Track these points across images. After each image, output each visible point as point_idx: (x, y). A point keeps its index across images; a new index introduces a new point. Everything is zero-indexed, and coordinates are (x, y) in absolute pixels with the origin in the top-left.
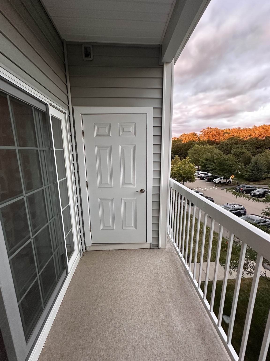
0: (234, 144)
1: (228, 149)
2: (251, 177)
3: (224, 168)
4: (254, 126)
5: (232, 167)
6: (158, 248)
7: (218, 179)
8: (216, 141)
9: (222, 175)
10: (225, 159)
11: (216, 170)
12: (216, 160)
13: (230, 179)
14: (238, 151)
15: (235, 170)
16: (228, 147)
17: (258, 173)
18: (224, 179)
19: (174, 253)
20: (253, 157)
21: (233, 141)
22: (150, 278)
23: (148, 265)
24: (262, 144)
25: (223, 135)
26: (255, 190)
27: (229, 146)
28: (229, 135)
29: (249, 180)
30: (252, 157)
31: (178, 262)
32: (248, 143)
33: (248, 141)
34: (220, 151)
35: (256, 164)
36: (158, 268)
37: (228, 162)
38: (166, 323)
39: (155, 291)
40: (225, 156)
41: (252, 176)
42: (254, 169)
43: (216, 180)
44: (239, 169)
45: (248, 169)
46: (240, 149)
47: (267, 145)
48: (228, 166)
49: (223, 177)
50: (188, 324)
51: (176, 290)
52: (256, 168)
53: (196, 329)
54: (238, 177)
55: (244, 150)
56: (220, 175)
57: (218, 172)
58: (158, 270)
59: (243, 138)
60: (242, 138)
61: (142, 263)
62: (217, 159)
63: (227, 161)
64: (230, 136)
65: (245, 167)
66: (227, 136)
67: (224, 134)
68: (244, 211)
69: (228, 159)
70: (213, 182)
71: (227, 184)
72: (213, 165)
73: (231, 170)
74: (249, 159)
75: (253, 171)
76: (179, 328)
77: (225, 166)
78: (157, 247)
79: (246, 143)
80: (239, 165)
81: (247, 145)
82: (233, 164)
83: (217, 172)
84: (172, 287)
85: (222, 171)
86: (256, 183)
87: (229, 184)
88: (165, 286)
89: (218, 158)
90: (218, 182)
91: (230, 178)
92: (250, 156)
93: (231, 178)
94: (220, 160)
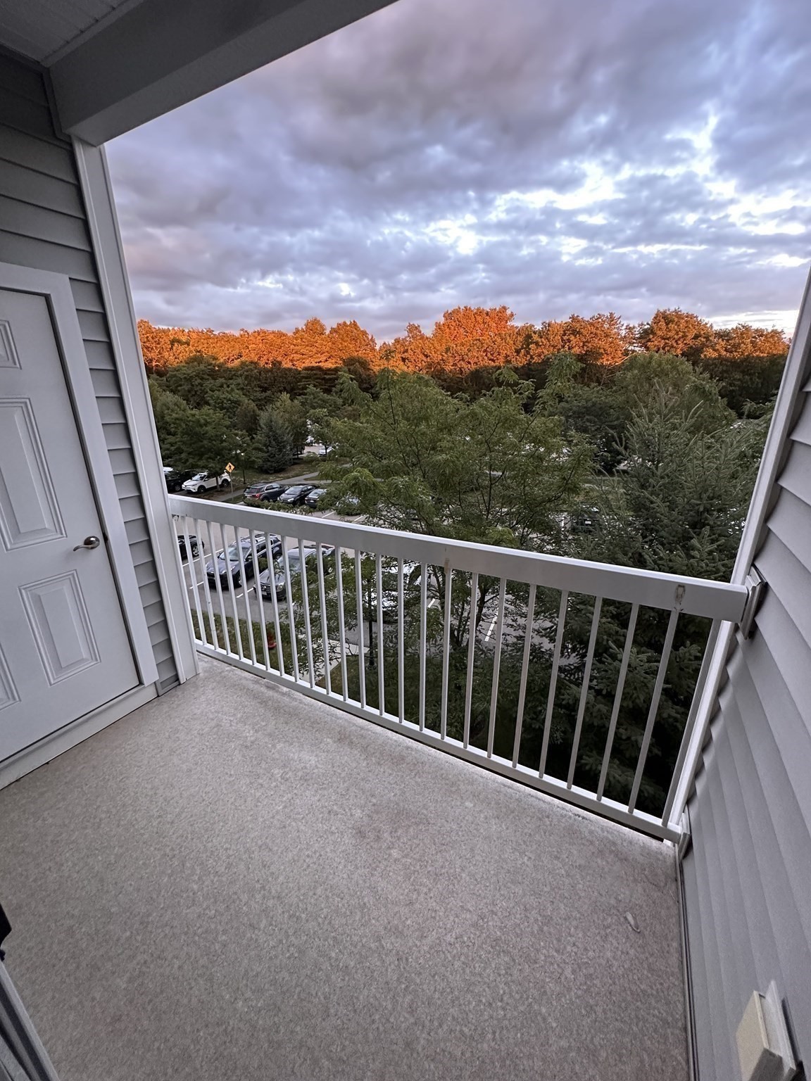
0: (208, 377)
1: (196, 392)
2: (269, 463)
3: (203, 446)
4: (242, 330)
5: (222, 441)
6: (180, 684)
7: (194, 478)
8: (154, 364)
9: (203, 467)
10: (198, 421)
11: (183, 456)
12: (174, 424)
13: (225, 476)
14: (224, 396)
15: (231, 450)
16: (193, 385)
17: (280, 450)
18: (209, 477)
19: (223, 671)
20: (262, 413)
21: (202, 367)
22: (207, 744)
23: (181, 727)
24: (269, 380)
25: (171, 349)
26: (283, 492)
27: (196, 383)
28: (187, 349)
29: (266, 472)
30: (258, 412)
31: (244, 682)
32: (241, 375)
33: (237, 370)
34: (176, 396)
35: (271, 428)
36: (211, 716)
37: (208, 428)
38: (290, 774)
39: (237, 752)
40: (195, 411)
41: (269, 461)
42: (270, 442)
43: (189, 484)
44: (240, 447)
45: (258, 442)
46: (228, 392)
47: (279, 382)
48: (210, 440)
49: (206, 474)
50: (321, 746)
51: (274, 722)
52: (274, 440)
53: (335, 742)
54: (244, 466)
55: (237, 395)
56: (198, 466)
57: (191, 461)
58: (212, 719)
59: (226, 362)
60: (222, 361)
61: (164, 734)
62: (177, 422)
63: (206, 425)
64: (191, 352)
65: (251, 440)
66: (184, 353)
67: (172, 342)
68: (277, 546)
69: (205, 420)
70: (182, 490)
71: (221, 491)
72: (169, 441)
73: (222, 450)
74: (255, 419)
75: (270, 448)
76: (313, 760)
77: (205, 442)
78: (177, 683)
79: (234, 375)
80: (236, 435)
81: (240, 380)
82: (223, 434)
83: (187, 460)
84: (264, 724)
85: (201, 455)
86: (282, 475)
87: (227, 490)
88: (249, 732)
89: (177, 419)
90: (196, 487)
91: (223, 473)
92: (254, 411)
93: (228, 472)
94: (186, 425)
